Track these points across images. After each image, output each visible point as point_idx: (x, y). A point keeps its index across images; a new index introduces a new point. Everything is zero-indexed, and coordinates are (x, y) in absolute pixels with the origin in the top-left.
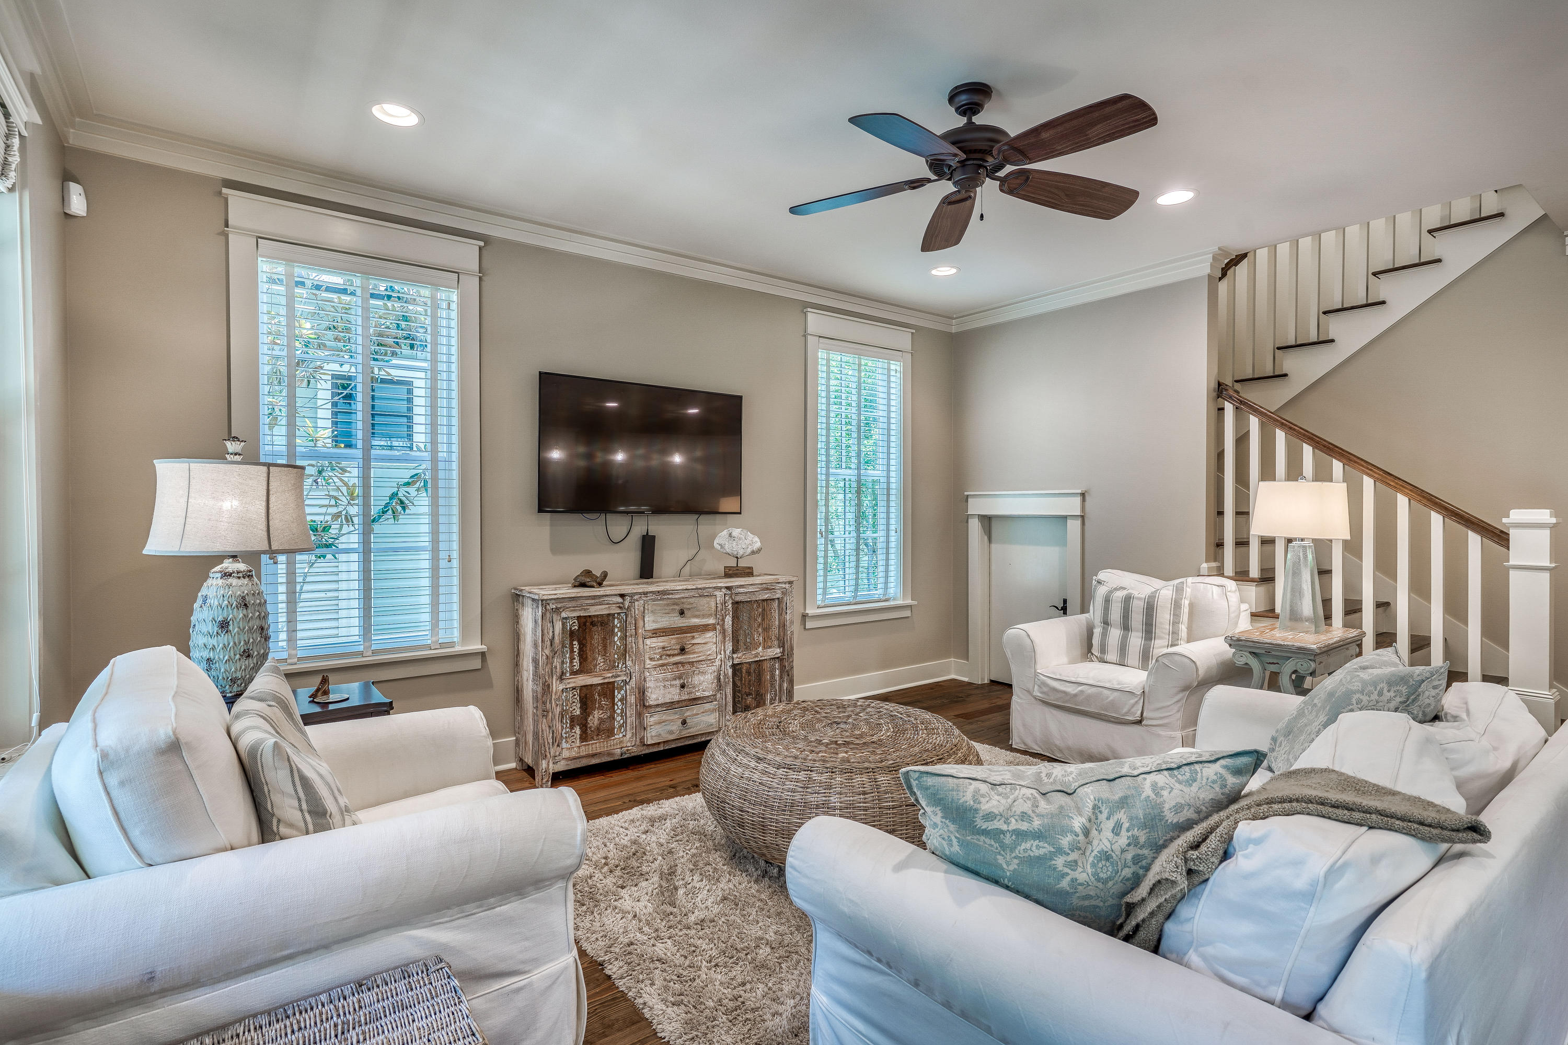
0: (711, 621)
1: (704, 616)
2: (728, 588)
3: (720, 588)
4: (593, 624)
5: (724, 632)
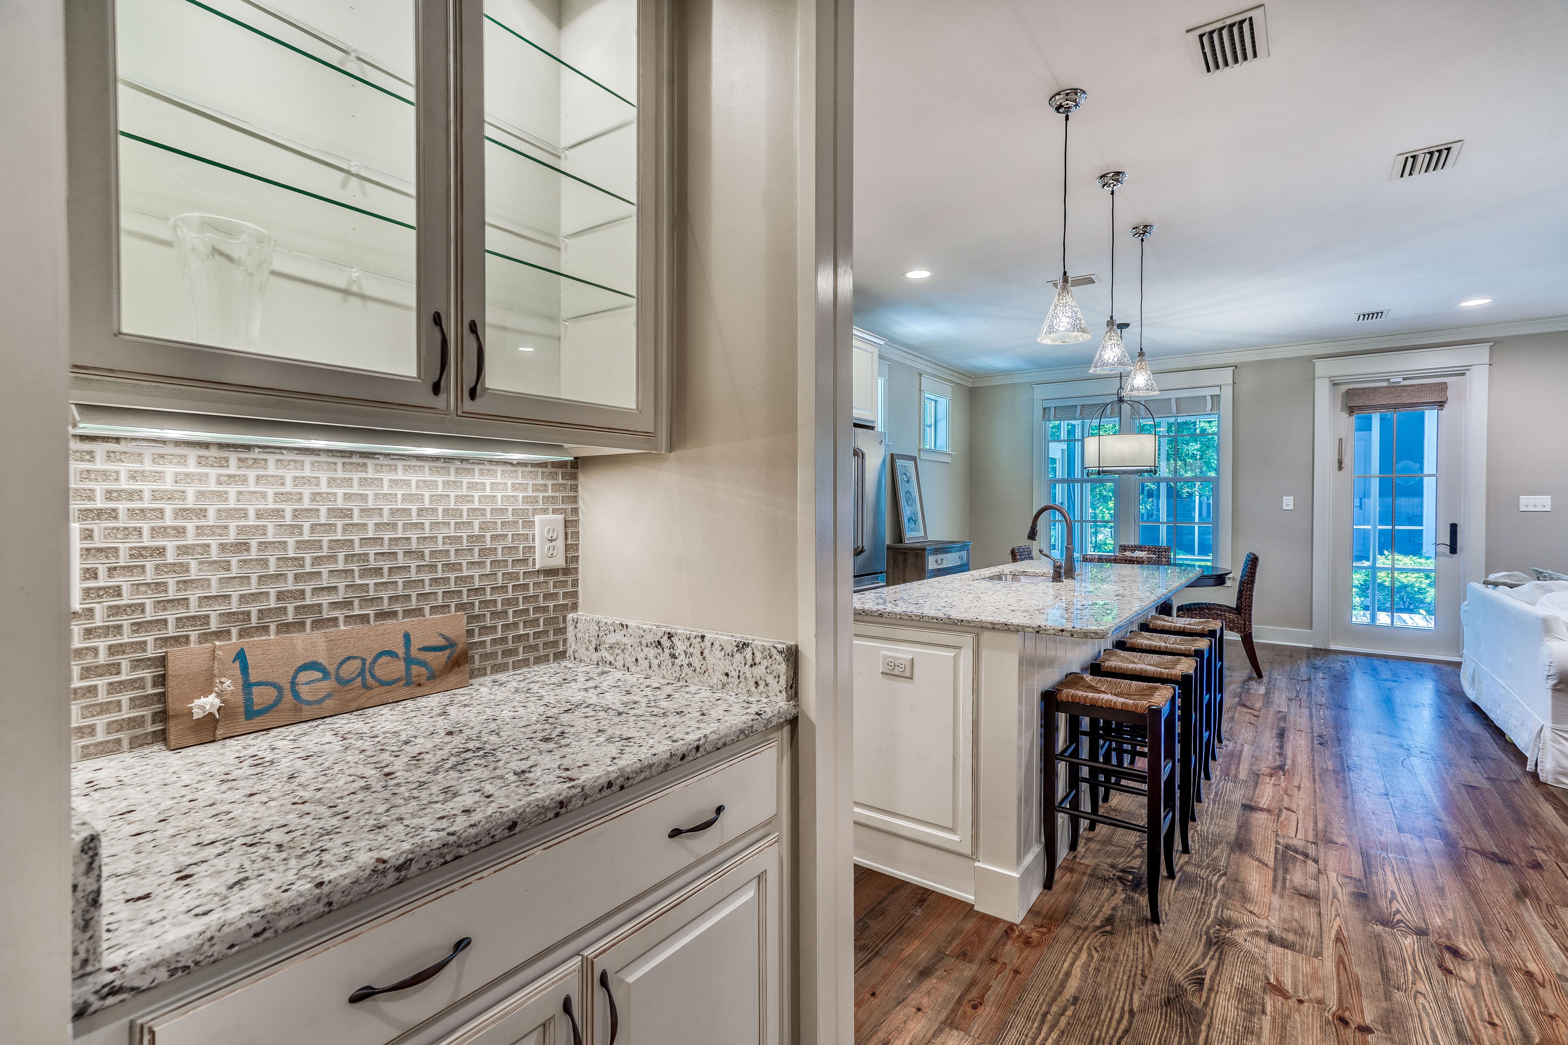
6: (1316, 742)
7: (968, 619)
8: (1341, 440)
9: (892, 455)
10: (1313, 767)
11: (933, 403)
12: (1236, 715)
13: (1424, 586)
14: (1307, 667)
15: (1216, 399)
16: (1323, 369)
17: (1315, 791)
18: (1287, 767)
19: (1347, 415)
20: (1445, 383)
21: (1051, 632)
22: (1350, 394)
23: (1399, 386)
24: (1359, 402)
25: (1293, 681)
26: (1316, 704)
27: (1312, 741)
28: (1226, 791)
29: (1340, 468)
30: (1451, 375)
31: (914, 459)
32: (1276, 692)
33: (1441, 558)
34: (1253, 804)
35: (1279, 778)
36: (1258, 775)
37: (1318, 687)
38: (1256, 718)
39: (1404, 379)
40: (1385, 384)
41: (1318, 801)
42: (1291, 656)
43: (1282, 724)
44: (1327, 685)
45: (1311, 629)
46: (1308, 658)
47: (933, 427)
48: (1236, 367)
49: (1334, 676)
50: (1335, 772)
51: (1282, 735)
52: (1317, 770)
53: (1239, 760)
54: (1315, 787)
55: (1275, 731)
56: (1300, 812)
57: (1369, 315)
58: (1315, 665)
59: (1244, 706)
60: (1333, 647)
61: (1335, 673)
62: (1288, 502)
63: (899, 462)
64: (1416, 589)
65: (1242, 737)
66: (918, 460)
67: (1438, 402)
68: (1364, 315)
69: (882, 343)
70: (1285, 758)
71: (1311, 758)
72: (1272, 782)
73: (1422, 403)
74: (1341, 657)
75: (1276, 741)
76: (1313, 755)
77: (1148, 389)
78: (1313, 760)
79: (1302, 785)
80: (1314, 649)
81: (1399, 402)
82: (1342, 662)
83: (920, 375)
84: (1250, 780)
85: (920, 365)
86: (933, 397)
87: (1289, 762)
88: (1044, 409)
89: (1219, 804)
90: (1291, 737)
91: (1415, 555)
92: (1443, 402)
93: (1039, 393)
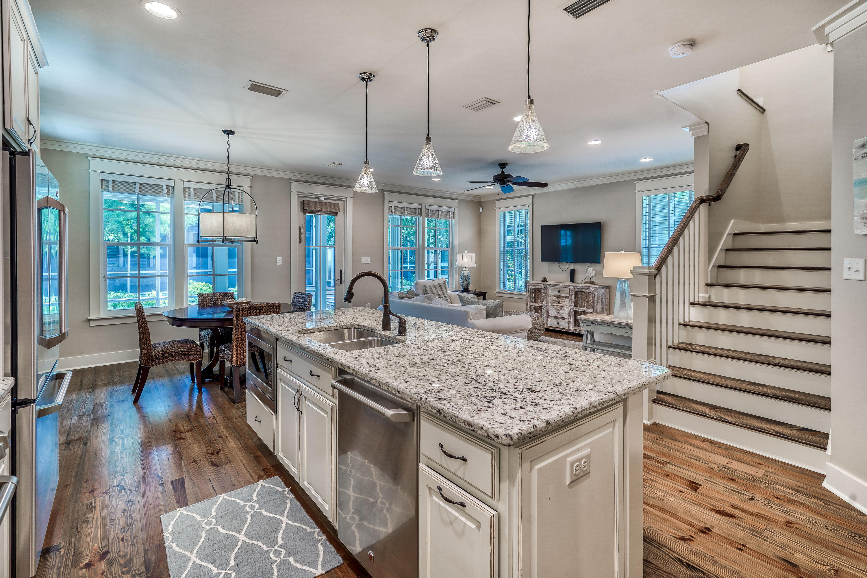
0: (568, 295)
1: (565, 294)
2: (573, 286)
3: (571, 286)
4: (538, 291)
5: (572, 299)
8: (300, 227)
16: (294, 187)
19: (303, 214)
20: (338, 204)
22: (304, 202)
23: (322, 202)
24: (308, 208)
29: (300, 242)
30: (340, 200)
33: (337, 286)
39: (325, 199)
40: (317, 200)
48: (253, 177)
62: (279, 260)
81: (324, 210)
88: (102, 181)
92: (337, 212)
93: (95, 165)
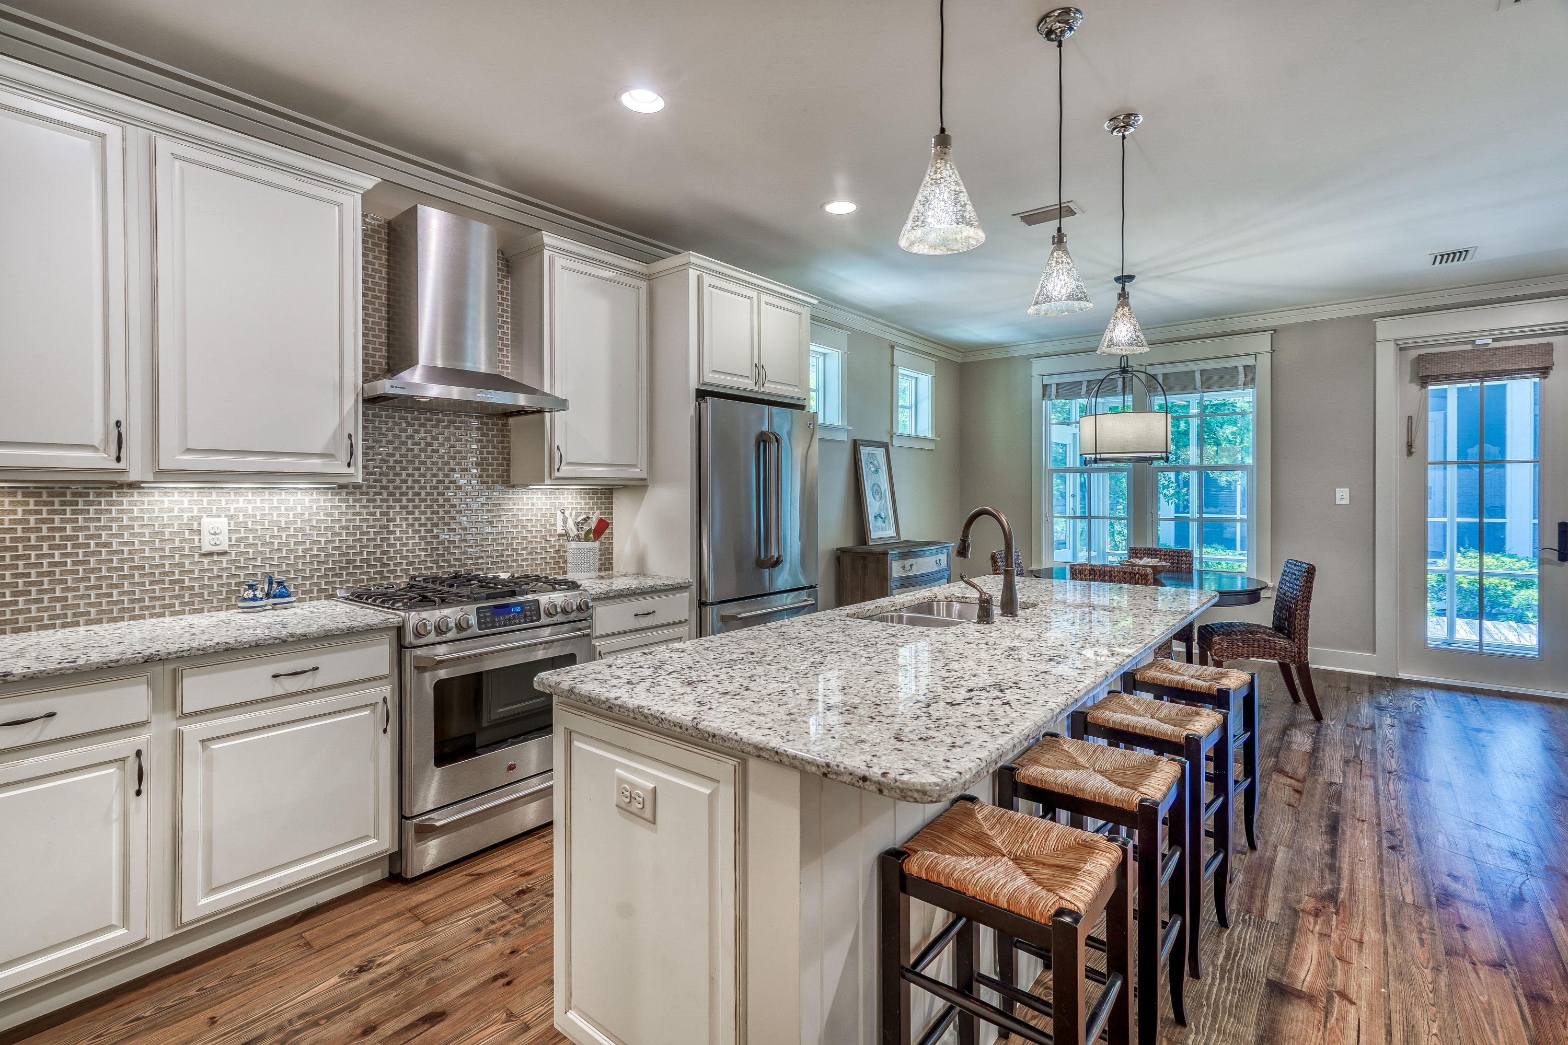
6: (1385, 844)
7: (723, 733)
8: (1410, 418)
9: (855, 441)
10: (1382, 896)
11: (913, 381)
12: (1270, 789)
13: (1509, 589)
14: (1370, 706)
15: (1250, 370)
16: (1386, 330)
17: (1386, 953)
18: (1342, 896)
19: (1418, 387)
20: (1550, 345)
21: (847, 778)
22: (1421, 360)
23: (1487, 350)
24: (1434, 371)
25: (1350, 729)
26: (1384, 770)
27: (1380, 841)
28: (1243, 949)
29: (1410, 453)
30: (1557, 334)
31: (886, 446)
32: (1327, 749)
33: (1548, 567)
34: (1285, 980)
35: (1328, 922)
36: (1296, 912)
37: (1385, 741)
38: (1297, 796)
39: (1494, 340)
40: (1469, 347)
41: (1391, 977)
42: (1348, 689)
43: (1335, 808)
44: (1397, 739)
45: (1374, 651)
46: (1371, 692)
47: (913, 409)
48: (1275, 331)
49: (1407, 723)
50: (1417, 908)
51: (1333, 829)
52: (1388, 903)
53: (1269, 879)
54: (1385, 941)
55: (1325, 821)
56: (1364, 1003)
57: (1449, 255)
58: (1379, 703)
59: (1282, 772)
60: (1402, 675)
61: (1407, 717)
62: (1343, 495)
63: (864, 450)
64: (1500, 592)
65: (1275, 830)
66: (890, 447)
67: (1542, 368)
68: (1442, 256)
69: (816, 302)
70: (1339, 875)
71: (1378, 876)
72: (1317, 928)
73: (1519, 370)
74: (1414, 692)
75: (1326, 841)
76: (1382, 871)
77: (1131, 344)
78: (1382, 880)
79: (1366, 938)
80: (1378, 678)
81: (1488, 369)
82: (1416, 698)
83: (892, 347)
84: (1283, 922)
85: (891, 336)
86: (913, 375)
87: (1344, 884)
88: (1045, 386)
89: (1230, 980)
90: (1348, 833)
91: (1497, 552)
92: (1547, 368)
93: (1038, 367)
